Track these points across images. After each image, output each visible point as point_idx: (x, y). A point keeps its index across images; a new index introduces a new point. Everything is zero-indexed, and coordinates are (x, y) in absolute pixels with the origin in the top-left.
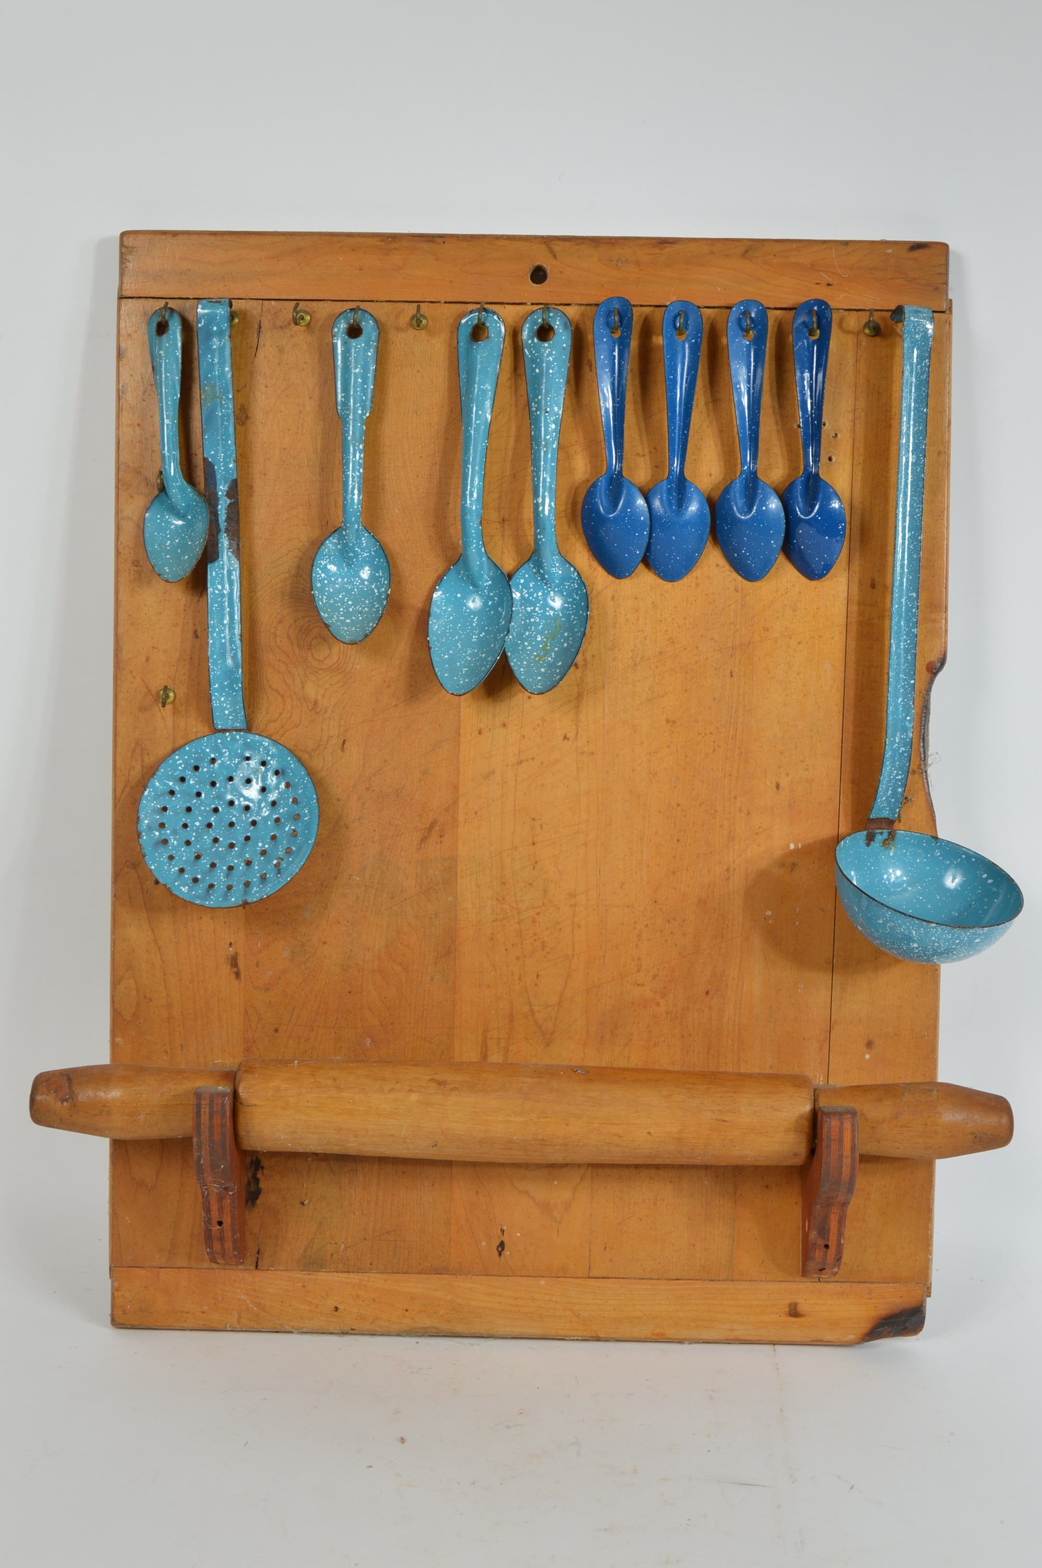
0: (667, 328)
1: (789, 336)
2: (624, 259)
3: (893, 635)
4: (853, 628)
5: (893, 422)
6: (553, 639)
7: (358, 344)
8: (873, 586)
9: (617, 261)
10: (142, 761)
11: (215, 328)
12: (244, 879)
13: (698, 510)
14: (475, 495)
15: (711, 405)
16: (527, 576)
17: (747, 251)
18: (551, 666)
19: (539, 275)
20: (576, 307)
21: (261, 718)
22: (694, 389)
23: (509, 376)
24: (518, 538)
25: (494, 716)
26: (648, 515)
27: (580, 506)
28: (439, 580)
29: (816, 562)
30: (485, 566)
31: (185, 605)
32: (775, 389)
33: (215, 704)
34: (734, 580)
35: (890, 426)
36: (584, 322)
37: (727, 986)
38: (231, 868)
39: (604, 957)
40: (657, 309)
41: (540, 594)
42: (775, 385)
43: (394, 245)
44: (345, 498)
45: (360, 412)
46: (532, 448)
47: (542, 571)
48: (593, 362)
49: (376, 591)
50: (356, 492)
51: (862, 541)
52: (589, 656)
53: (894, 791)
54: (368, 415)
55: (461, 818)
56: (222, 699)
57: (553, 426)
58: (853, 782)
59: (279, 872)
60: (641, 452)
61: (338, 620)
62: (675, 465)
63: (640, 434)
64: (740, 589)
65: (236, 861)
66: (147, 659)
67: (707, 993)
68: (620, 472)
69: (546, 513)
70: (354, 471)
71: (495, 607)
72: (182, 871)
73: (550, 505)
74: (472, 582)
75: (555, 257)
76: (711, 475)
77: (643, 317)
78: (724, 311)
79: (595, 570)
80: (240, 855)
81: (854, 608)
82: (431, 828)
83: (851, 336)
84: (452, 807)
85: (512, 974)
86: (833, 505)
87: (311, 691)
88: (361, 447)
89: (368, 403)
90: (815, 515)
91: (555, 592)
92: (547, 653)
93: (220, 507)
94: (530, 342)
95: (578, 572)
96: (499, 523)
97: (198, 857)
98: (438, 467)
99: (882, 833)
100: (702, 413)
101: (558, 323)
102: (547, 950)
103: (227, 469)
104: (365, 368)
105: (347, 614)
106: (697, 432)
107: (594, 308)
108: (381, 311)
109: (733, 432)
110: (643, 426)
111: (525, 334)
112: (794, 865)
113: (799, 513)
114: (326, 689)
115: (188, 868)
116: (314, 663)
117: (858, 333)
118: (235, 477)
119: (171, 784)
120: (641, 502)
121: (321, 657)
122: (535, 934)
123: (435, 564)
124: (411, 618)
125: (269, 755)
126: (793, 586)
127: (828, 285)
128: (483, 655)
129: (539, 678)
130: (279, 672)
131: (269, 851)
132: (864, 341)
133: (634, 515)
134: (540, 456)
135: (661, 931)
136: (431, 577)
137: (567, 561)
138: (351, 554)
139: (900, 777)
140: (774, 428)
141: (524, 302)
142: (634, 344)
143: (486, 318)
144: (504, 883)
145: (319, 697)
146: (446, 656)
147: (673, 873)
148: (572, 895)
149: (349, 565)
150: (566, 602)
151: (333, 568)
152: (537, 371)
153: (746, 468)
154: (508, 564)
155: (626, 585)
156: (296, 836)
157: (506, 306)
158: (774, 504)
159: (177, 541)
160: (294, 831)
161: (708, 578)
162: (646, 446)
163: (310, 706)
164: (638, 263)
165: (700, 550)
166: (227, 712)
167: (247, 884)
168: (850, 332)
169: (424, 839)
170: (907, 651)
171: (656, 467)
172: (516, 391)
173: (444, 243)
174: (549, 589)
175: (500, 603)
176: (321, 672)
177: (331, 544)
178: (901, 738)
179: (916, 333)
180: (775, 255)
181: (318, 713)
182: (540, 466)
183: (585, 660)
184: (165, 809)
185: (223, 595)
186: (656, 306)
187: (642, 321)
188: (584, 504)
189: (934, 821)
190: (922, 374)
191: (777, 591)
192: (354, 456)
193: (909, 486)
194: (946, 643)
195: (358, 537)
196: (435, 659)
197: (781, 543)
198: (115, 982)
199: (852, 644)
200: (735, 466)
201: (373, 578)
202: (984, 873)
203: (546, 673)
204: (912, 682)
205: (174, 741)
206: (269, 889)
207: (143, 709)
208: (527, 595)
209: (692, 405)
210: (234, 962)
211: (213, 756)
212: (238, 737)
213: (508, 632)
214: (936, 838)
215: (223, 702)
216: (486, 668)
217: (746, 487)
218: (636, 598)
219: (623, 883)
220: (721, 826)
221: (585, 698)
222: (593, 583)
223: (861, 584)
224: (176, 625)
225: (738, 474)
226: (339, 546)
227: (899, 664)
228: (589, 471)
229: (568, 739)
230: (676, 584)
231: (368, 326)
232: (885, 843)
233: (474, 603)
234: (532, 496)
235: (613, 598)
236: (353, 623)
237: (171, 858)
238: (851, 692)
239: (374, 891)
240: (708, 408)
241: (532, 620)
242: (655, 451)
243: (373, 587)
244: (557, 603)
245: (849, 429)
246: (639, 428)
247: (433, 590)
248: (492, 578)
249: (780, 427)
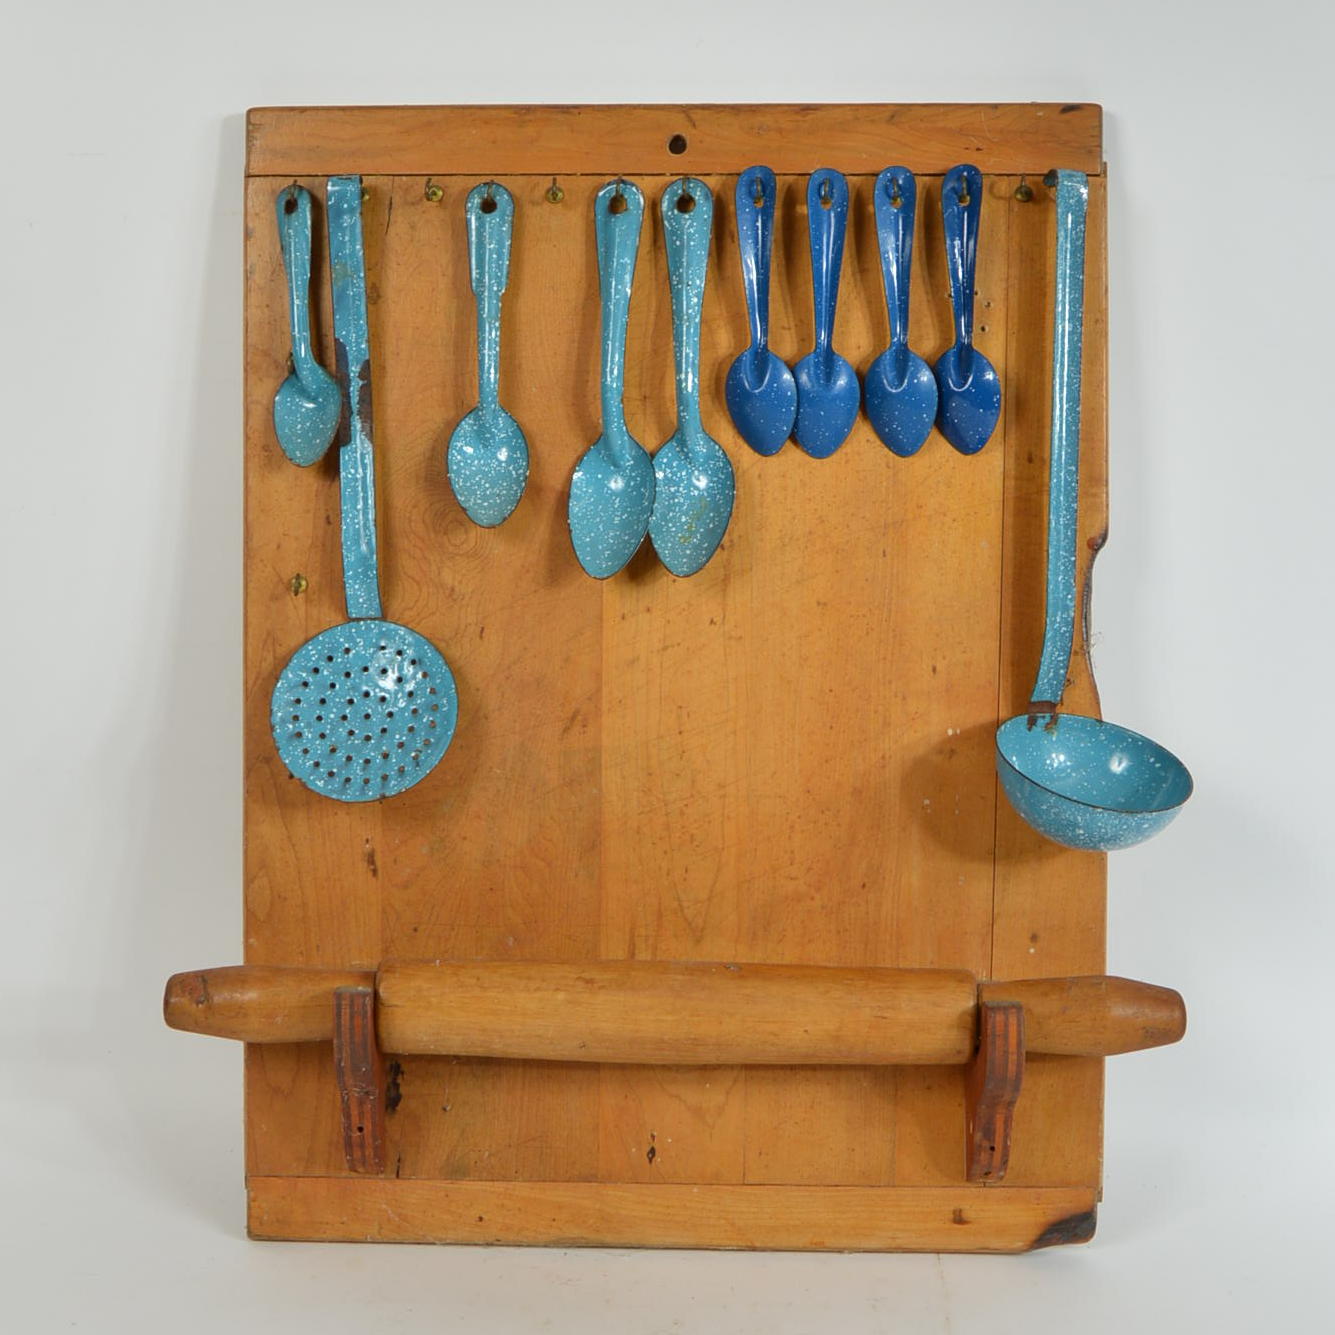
0: (812, 197)
1: (938, 202)
2: (765, 127)
3: (1052, 510)
4: (1010, 505)
5: (1048, 290)
6: (698, 519)
7: (492, 219)
8: (1030, 460)
9: (758, 129)
10: (274, 651)
11: (345, 206)
12: (380, 773)
13: (847, 384)
14: (616, 372)
15: (858, 277)
16: (670, 455)
17: (893, 117)
18: (697, 547)
19: (677, 145)
20: (718, 177)
21: (396, 606)
22: (840, 259)
23: (648, 249)
24: (660, 415)
25: (638, 600)
26: (795, 389)
27: (724, 381)
28: (579, 460)
29: (971, 435)
30: (627, 445)
31: (317, 491)
32: (924, 258)
33: (349, 592)
34: (886, 456)
35: (1044, 295)
37: (884, 878)
38: (367, 761)
39: (756, 849)
40: (800, 177)
41: (684, 473)
42: (924, 253)
43: (527, 117)
44: (481, 378)
45: (495, 289)
46: (674, 323)
47: (685, 450)
48: (736, 234)
49: (514, 473)
50: (492, 371)
51: (1017, 414)
52: (735, 537)
53: (1056, 673)
54: (503, 291)
55: (605, 707)
56: (357, 587)
57: (695, 300)
58: (1013, 664)
59: (418, 765)
60: (786, 325)
61: (474, 504)
62: (822, 338)
63: (786, 307)
64: (891, 465)
65: (373, 754)
66: (279, 547)
67: (864, 886)
68: (766, 346)
69: (690, 390)
70: (490, 349)
71: (637, 487)
72: (317, 764)
73: (693, 381)
74: (614, 463)
75: (694, 125)
76: (859, 348)
77: (786, 186)
78: (870, 178)
79: (740, 448)
80: (377, 747)
81: (1011, 483)
82: (573, 718)
83: (1002, 202)
84: (595, 696)
85: (660, 868)
86: (987, 377)
87: (448, 577)
88: (497, 324)
89: (504, 280)
90: (968, 388)
91: (699, 471)
92: (692, 534)
93: (352, 389)
94: (670, 213)
95: (723, 450)
96: (641, 400)
97: (333, 750)
98: (576, 345)
99: (1044, 717)
100: (848, 283)
101: (698, 193)
102: (695, 843)
103: (359, 350)
104: (500, 243)
105: (485, 498)
106: (845, 304)
107: (735, 178)
108: (516, 184)
109: (882, 301)
110: (788, 298)
111: (665, 205)
112: (953, 752)
113: (952, 385)
114: (464, 575)
115: (323, 762)
116: (451, 549)
117: (1010, 198)
118: (367, 358)
119: (304, 675)
120: (787, 376)
121: (458, 542)
122: (683, 827)
123: (574, 443)
124: (550, 500)
125: (405, 644)
126: (947, 461)
127: (978, 149)
128: (626, 538)
129: (685, 560)
130: (414, 558)
131: (406, 744)
132: (1016, 207)
133: (780, 393)
134: (682, 331)
135: (815, 822)
136: (572, 457)
137: (711, 439)
138: (488, 436)
139: (1061, 658)
140: (924, 298)
141: (663, 172)
142: (778, 213)
143: (624, 190)
144: (650, 774)
145: (456, 584)
146: (588, 539)
147: (827, 761)
148: (721, 786)
149: (485, 446)
150: (712, 481)
151: (469, 450)
152: (678, 243)
153: (896, 339)
154: (650, 444)
155: (773, 463)
156: (434, 727)
157: (645, 177)
158: (926, 377)
159: (308, 424)
160: (432, 722)
161: (859, 454)
162: (791, 319)
163: (447, 592)
164: (780, 131)
165: (849, 426)
166: (361, 600)
167: (385, 778)
168: (1001, 198)
169: (566, 730)
170: (1066, 526)
171: (803, 340)
172: (656, 266)
173: (579, 113)
174: (694, 468)
175: (643, 484)
176: (457, 558)
177: (467, 425)
178: (1062, 618)
179: (1070, 198)
180: (922, 120)
181: (455, 600)
182: (682, 342)
183: (731, 541)
184: (298, 701)
185: (356, 480)
186: (799, 175)
187: (785, 190)
188: (728, 381)
189: (1098, 703)
190: (1077, 240)
191: (930, 467)
192: (490, 334)
193: (1066, 356)
194: (1107, 518)
195: (495, 418)
196: (576, 542)
197: (933, 417)
198: (248, 882)
199: (1009, 520)
200: (885, 338)
201: (510, 460)
202: (1151, 757)
203: (691, 555)
204: (1073, 559)
205: (306, 632)
206: (408, 783)
207: (274, 598)
208: (670, 475)
209: (839, 276)
210: (371, 859)
211: (347, 645)
212: (373, 626)
213: (652, 513)
214: (1100, 721)
215: (358, 590)
216: (630, 550)
217: (897, 360)
218: (784, 476)
219: (775, 773)
220: (876, 712)
221: (732, 580)
222: (739, 461)
223: (1017, 458)
224: (308, 511)
225: (888, 346)
226: (475, 428)
227: (1058, 541)
228: (732, 345)
229: (715, 624)
230: (824, 460)
231: (502, 199)
232: (1048, 727)
233: (616, 484)
234: (674, 372)
235: (760, 476)
236: (490, 506)
237: (306, 751)
238: (1009, 571)
239: (514, 785)
240: (855, 279)
241: (676, 500)
242: (801, 324)
243: (511, 468)
244: (702, 483)
245: (1002, 297)
246: (784, 300)
247: (573, 471)
248: (634, 458)
249: (930, 297)
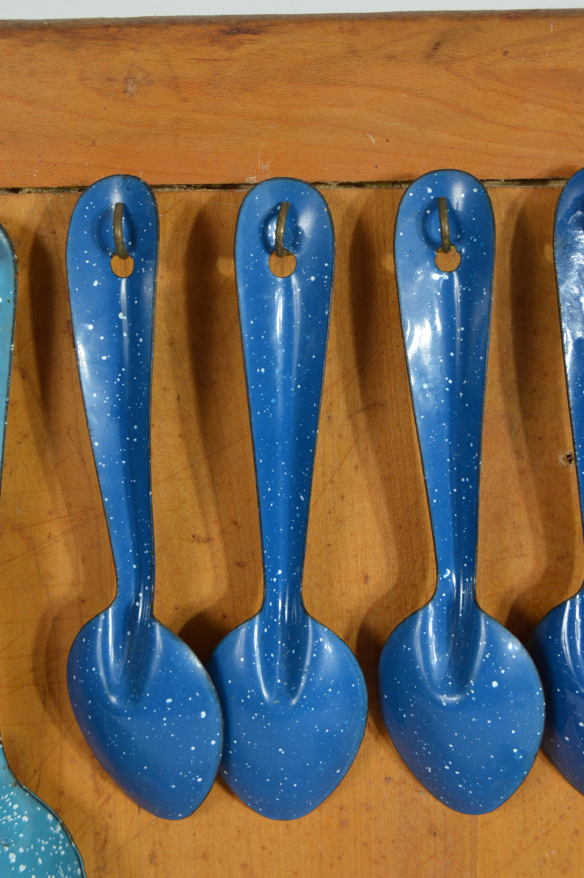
0: (249, 246)
1: (543, 246)
2: (140, 76)
9: (126, 80)
15: (362, 419)
17: (437, 46)
20: (33, 196)
32: (512, 375)
36: (54, 232)
40: (225, 193)
42: (511, 364)
60: (201, 532)
63: (199, 491)
76: (366, 579)
77: (193, 215)
78: (386, 191)
79: (108, 798)
95: (62, 825)
106: (332, 482)
109: (412, 474)
110: (204, 471)
126: (562, 818)
137: (36, 800)
140: (513, 464)
155: (184, 831)
162: (213, 517)
164: (175, 84)
174: (7, 849)
180: (506, 53)
186: (225, 187)
188: (68, 665)
191: (525, 831)
217: (451, 624)
218: (205, 857)
222: (107, 828)
230: (293, 823)
235: (152, 858)
240: (355, 425)
246: (195, 477)
249: (525, 463)
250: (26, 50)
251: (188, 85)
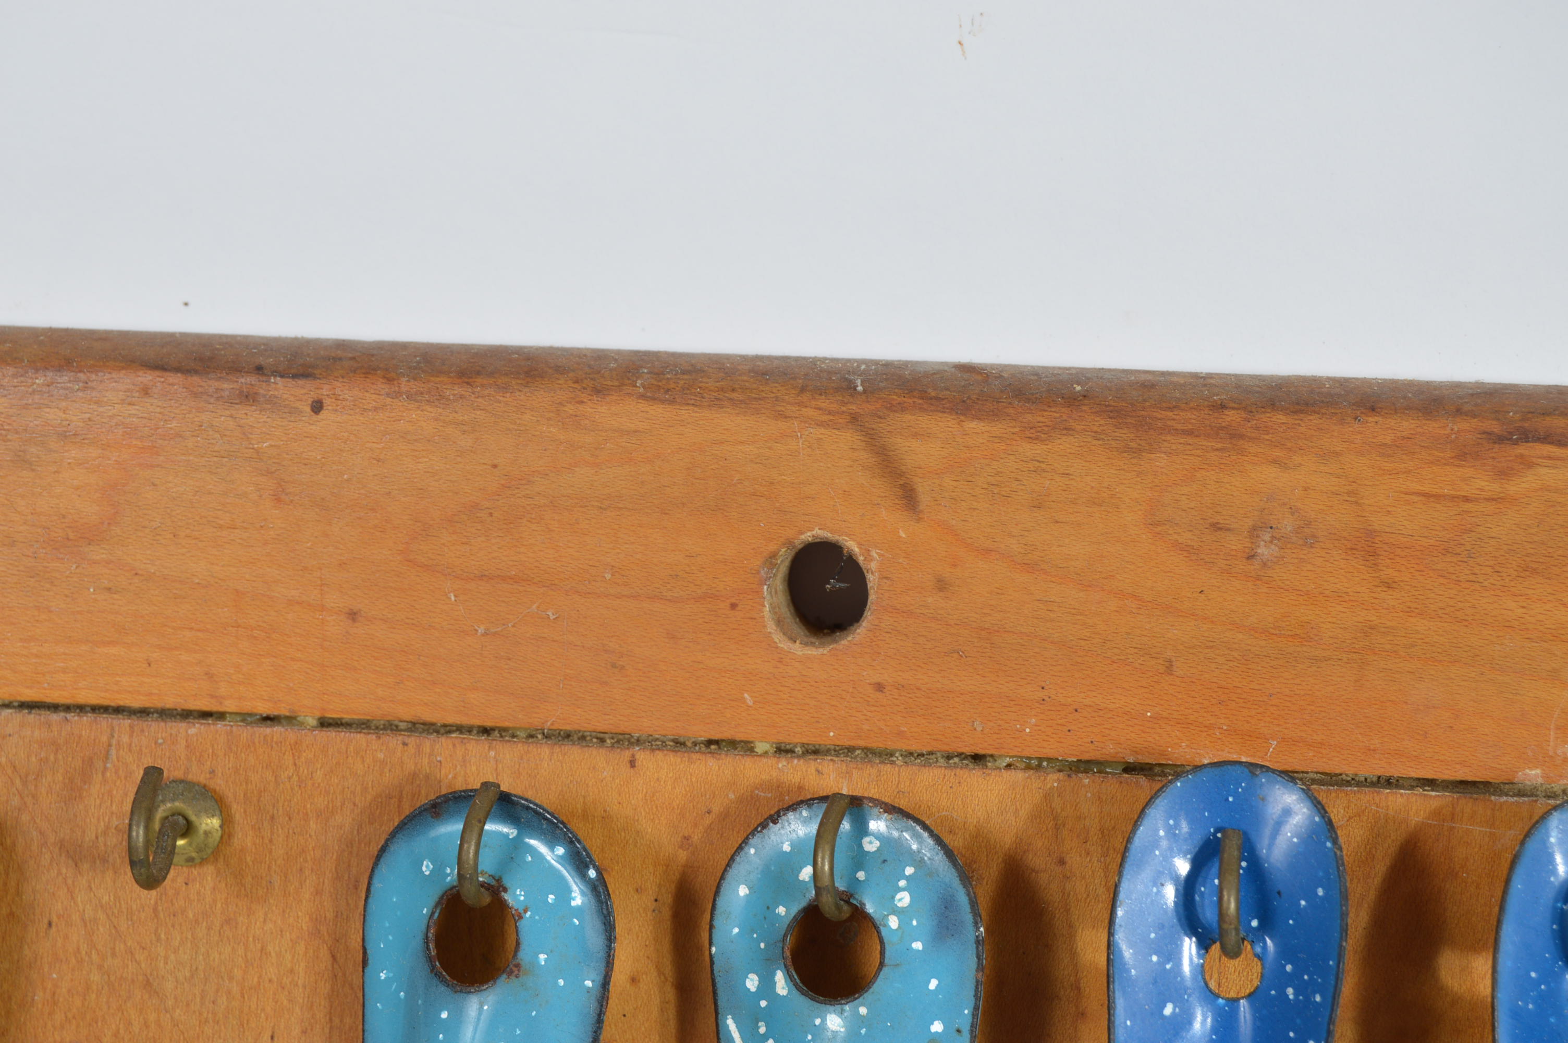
2: (1288, 525)
9: (1254, 532)
19: (823, 591)
20: (1019, 776)
36: (1062, 862)
40: (1466, 804)
75: (908, 499)
77: (1391, 848)
94: (753, 986)
101: (904, 899)
111: (732, 935)
141: (740, 735)
164: (1368, 549)
186: (1466, 787)
250: (1028, 449)
251: (1398, 551)
